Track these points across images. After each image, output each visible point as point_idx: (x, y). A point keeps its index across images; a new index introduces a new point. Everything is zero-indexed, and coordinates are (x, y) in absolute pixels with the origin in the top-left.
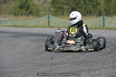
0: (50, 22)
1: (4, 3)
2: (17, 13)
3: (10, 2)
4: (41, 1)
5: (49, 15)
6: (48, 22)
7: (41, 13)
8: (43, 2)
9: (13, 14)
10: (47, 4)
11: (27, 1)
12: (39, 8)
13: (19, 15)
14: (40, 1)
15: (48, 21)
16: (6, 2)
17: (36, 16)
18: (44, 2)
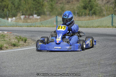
0: (114, 22)
1: (67, 3)
2: (80, 13)
3: (73, 3)
4: (105, 2)
5: (112, 14)
6: (111, 22)
7: (105, 13)
8: (106, 2)
9: (77, 15)
10: (111, 4)
11: (90, 1)
12: (103, 8)
13: (83, 15)
14: (103, 1)
15: (112, 20)
16: (70, 2)
17: (100, 16)
18: (108, 2)
